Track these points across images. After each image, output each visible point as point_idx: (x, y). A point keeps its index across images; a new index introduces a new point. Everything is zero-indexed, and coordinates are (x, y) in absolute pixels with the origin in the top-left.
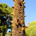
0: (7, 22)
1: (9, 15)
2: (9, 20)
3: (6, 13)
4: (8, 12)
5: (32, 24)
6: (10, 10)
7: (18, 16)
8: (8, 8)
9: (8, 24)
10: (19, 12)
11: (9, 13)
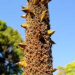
0: (7, 66)
1: (10, 49)
2: (11, 61)
3: (4, 45)
4: (8, 41)
5: (69, 70)
6: (14, 36)
7: (36, 71)
8: (9, 32)
9: (8, 70)
10: (39, 61)
11: (10, 43)
